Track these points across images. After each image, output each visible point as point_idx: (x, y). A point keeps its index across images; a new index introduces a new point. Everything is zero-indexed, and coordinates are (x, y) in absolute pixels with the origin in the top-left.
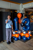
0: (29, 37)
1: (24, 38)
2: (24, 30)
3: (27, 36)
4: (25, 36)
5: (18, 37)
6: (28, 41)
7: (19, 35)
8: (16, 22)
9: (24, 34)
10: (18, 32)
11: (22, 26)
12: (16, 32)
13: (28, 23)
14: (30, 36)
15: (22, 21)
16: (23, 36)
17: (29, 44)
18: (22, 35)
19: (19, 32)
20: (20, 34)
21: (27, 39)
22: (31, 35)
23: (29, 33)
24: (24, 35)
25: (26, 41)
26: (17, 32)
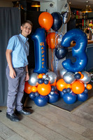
0: (83, 93)
1: (69, 98)
2: (68, 71)
3: (77, 89)
4: (70, 89)
5: (48, 95)
6: (79, 105)
7: (52, 87)
8: (40, 44)
9: (67, 83)
10: (47, 76)
11: (59, 58)
12: (40, 76)
13: (81, 45)
14: (85, 88)
15: (60, 40)
16: (65, 89)
17: (86, 114)
18: (61, 86)
19: (51, 78)
20: (54, 84)
21: (77, 101)
22: (89, 87)
23: (84, 79)
24: (68, 86)
25: (75, 108)
26: (44, 77)
